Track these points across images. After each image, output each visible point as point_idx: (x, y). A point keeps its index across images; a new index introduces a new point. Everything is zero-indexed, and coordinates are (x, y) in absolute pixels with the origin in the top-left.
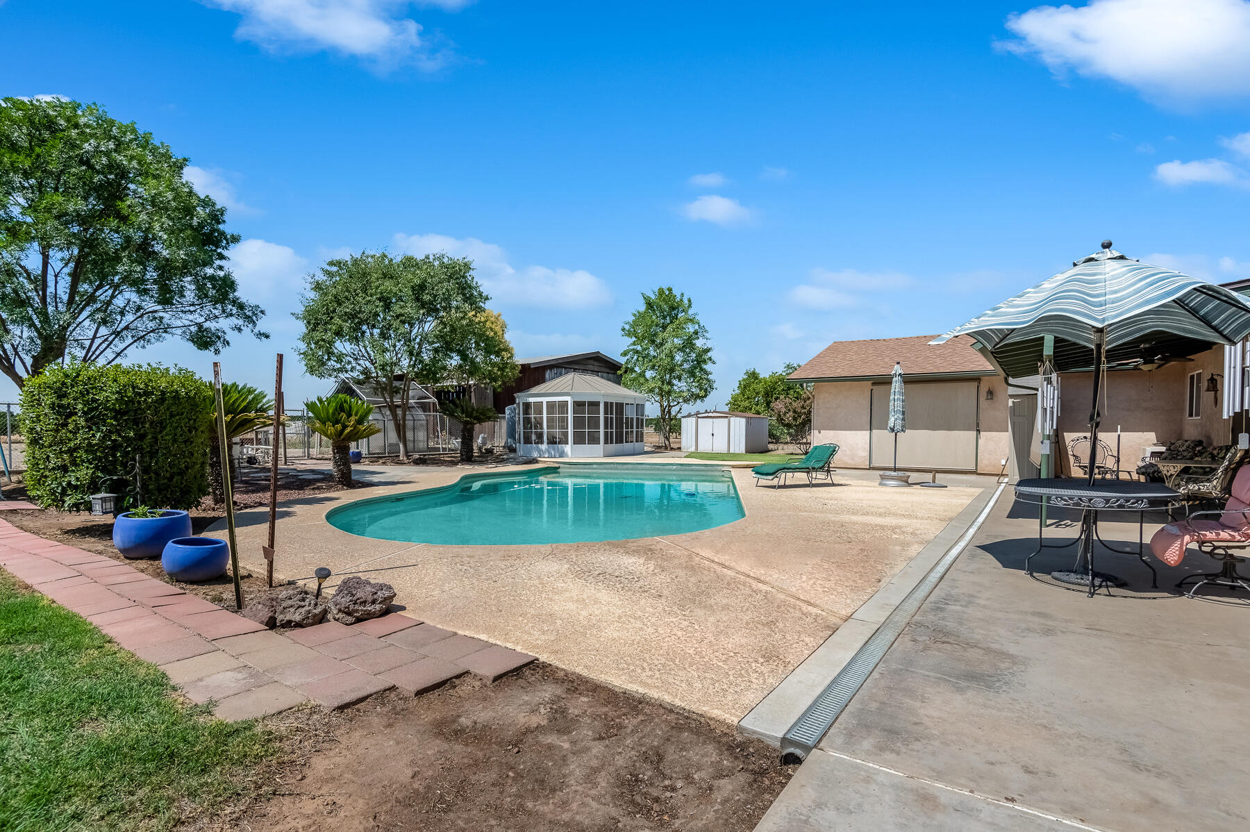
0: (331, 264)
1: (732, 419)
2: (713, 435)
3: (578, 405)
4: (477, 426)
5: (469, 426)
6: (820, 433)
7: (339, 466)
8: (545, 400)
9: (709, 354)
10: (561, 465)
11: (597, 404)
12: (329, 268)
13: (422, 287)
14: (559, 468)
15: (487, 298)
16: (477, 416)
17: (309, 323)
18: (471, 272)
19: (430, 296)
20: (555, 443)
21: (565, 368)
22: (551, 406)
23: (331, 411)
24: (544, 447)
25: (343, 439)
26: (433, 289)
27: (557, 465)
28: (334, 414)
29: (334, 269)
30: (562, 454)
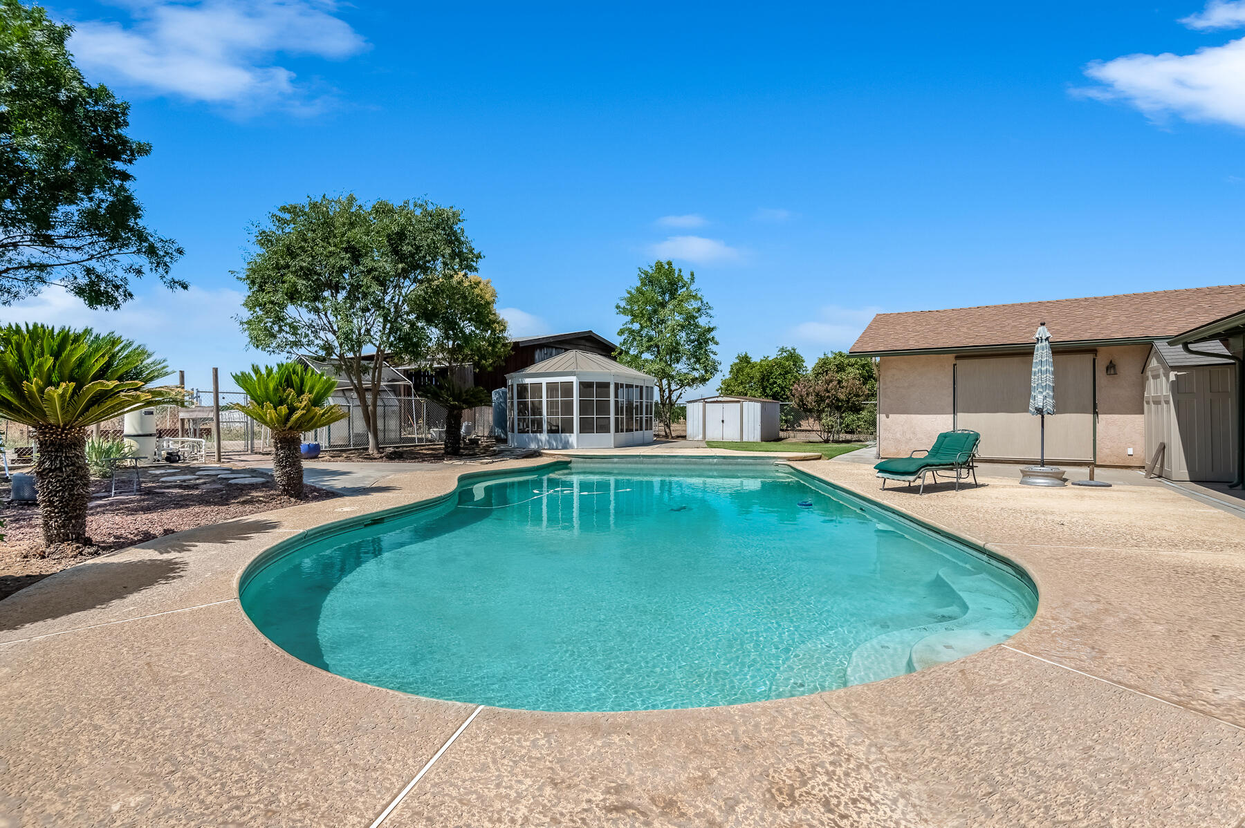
0: (284, 209)
1: (745, 404)
2: (723, 421)
3: (586, 386)
4: (466, 412)
5: (455, 412)
6: (888, 417)
7: (285, 467)
8: (544, 381)
9: (713, 334)
10: (573, 459)
11: (607, 385)
12: (279, 214)
13: (401, 235)
14: (570, 462)
15: (479, 256)
16: (465, 399)
17: (253, 282)
18: (460, 225)
19: (412, 246)
20: (557, 431)
21: (556, 348)
22: (552, 388)
23: (271, 386)
24: (544, 437)
25: (291, 428)
26: (415, 239)
27: (568, 459)
28: (276, 390)
29: (288, 216)
30: (566, 445)
